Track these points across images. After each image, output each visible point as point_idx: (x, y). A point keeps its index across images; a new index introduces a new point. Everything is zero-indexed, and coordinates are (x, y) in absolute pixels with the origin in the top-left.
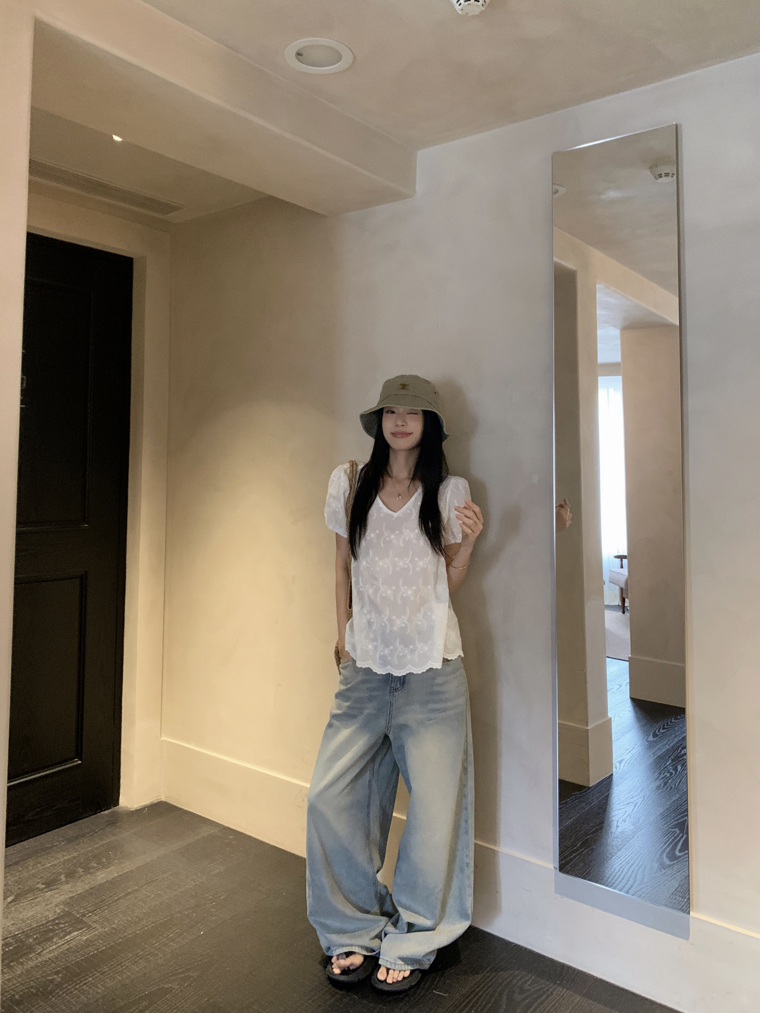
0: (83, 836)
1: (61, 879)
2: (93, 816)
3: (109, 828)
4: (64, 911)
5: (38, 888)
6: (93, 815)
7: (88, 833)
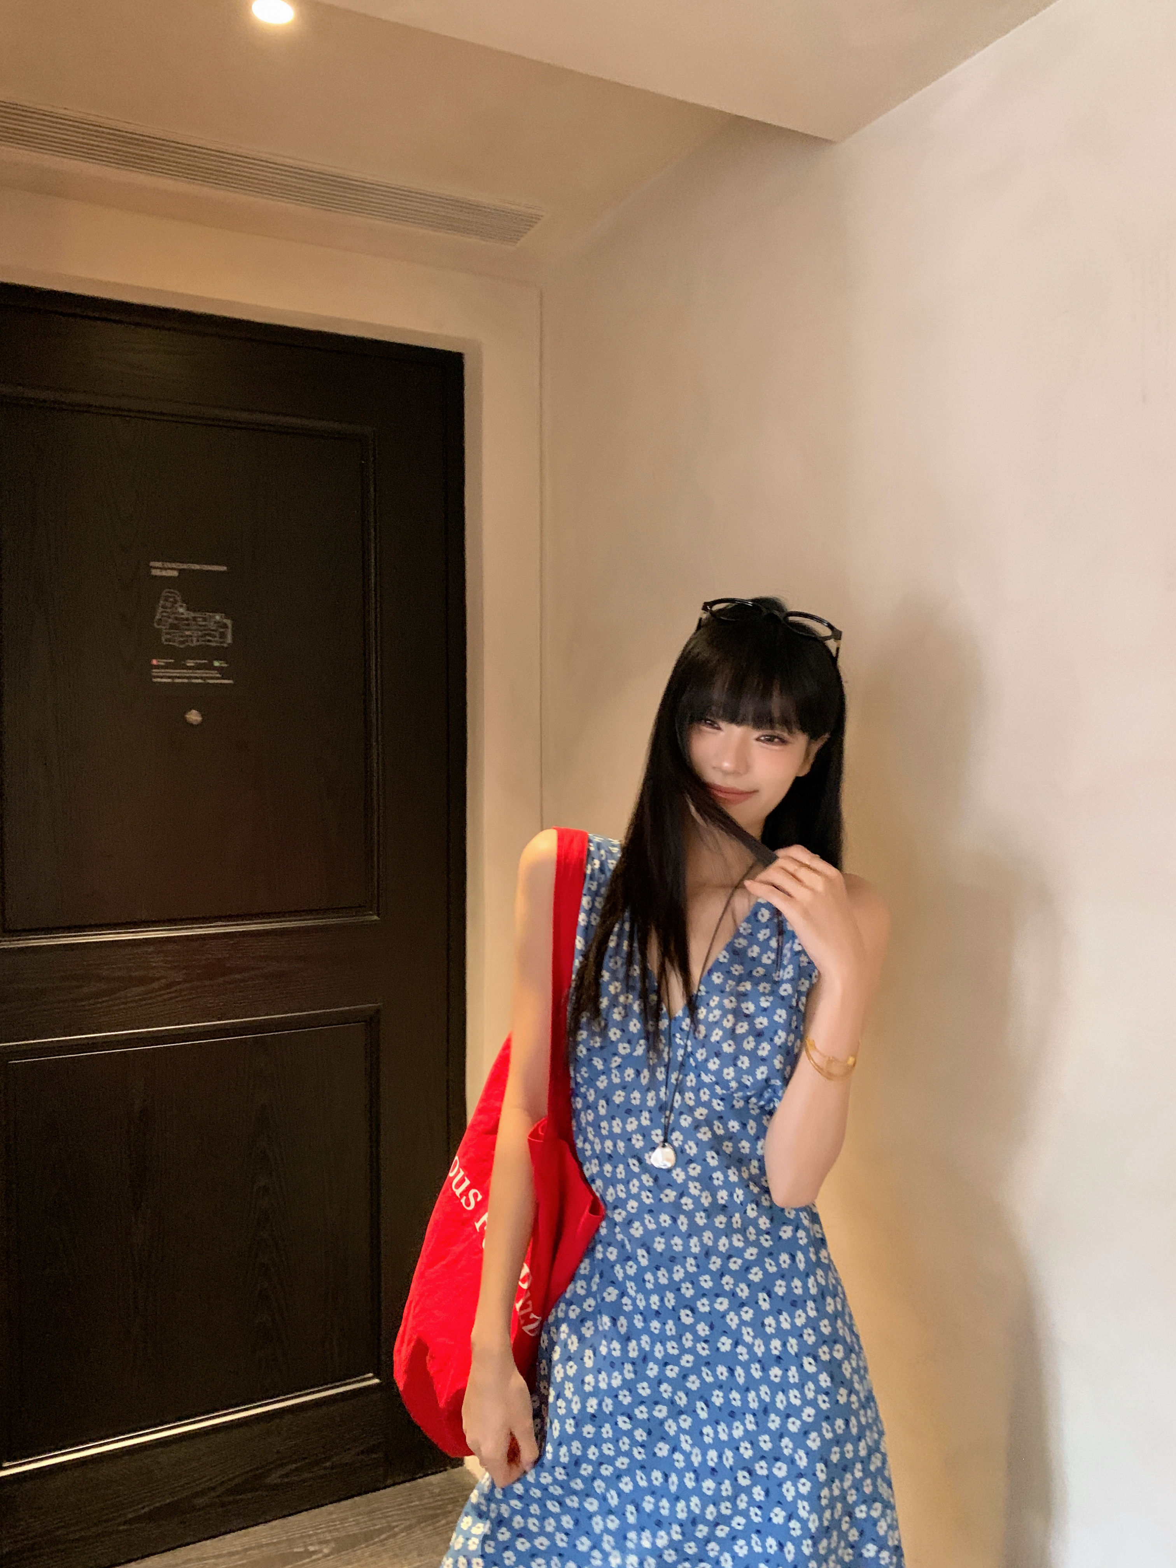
0: (368, 1537)
2: (408, 1485)
3: (421, 1529)
6: (409, 1481)
7: (381, 1531)
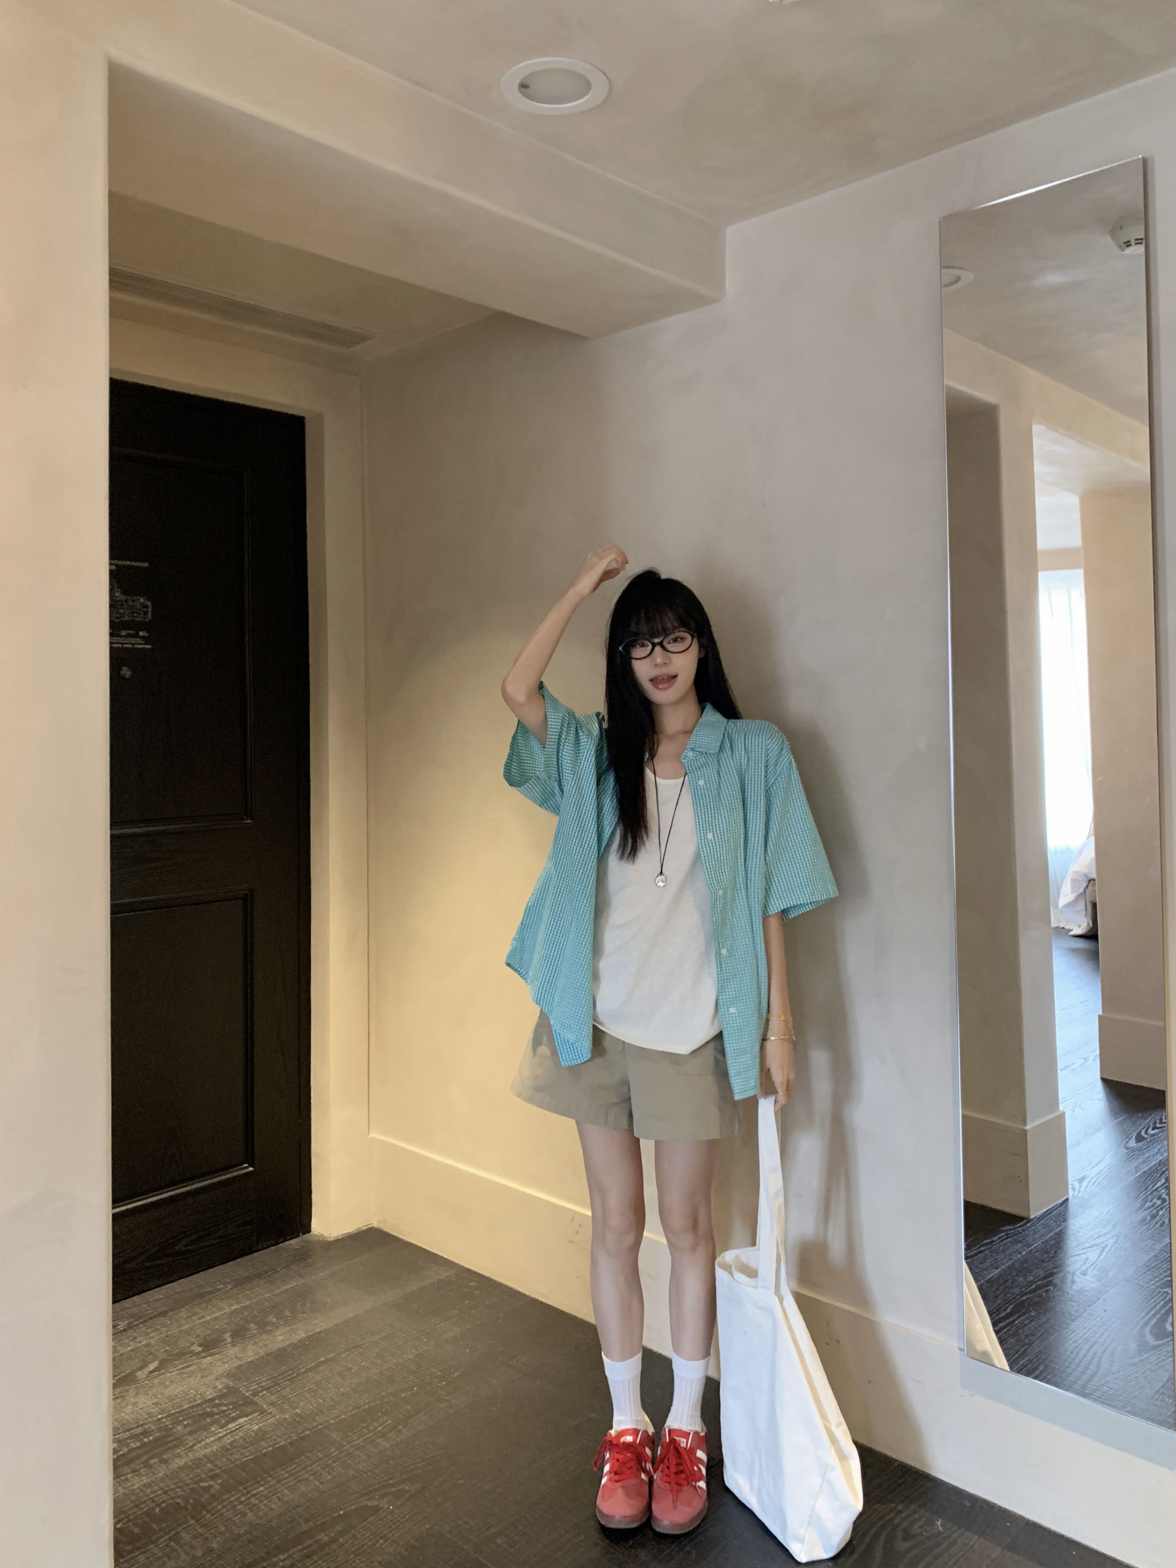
0: (258, 1276)
1: (225, 1340)
3: (296, 1266)
4: (227, 1387)
5: (193, 1351)
7: (266, 1272)
